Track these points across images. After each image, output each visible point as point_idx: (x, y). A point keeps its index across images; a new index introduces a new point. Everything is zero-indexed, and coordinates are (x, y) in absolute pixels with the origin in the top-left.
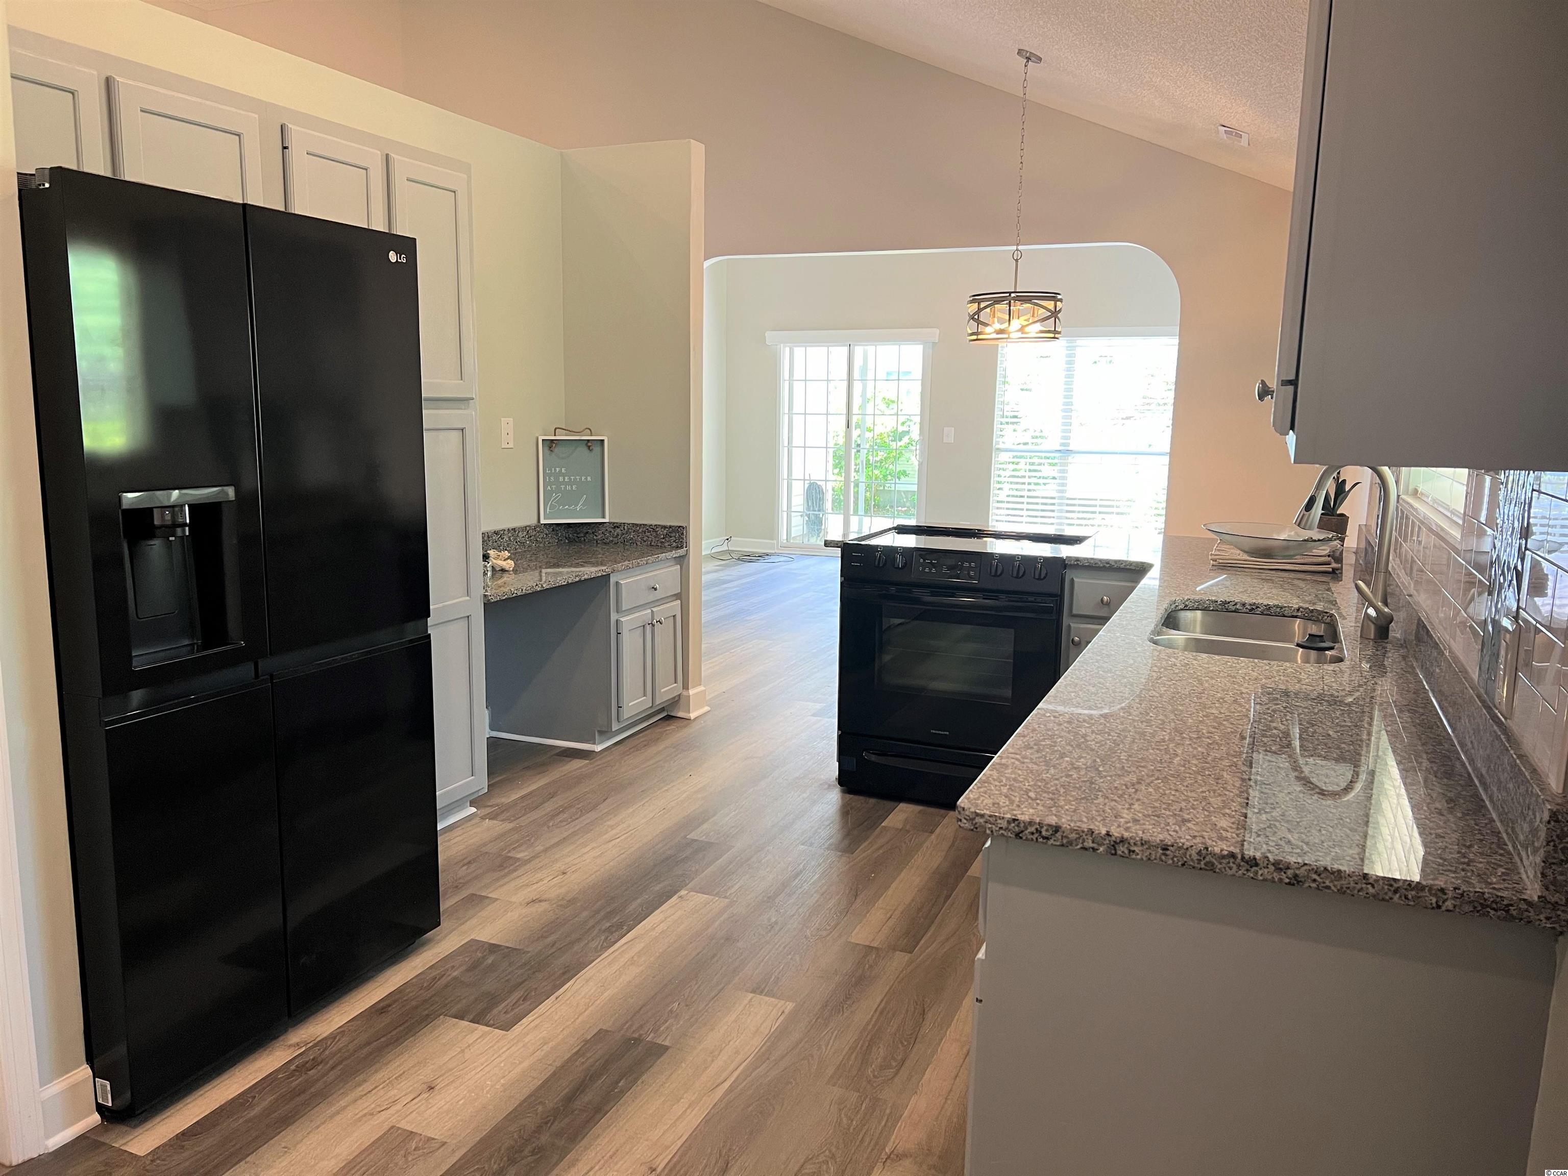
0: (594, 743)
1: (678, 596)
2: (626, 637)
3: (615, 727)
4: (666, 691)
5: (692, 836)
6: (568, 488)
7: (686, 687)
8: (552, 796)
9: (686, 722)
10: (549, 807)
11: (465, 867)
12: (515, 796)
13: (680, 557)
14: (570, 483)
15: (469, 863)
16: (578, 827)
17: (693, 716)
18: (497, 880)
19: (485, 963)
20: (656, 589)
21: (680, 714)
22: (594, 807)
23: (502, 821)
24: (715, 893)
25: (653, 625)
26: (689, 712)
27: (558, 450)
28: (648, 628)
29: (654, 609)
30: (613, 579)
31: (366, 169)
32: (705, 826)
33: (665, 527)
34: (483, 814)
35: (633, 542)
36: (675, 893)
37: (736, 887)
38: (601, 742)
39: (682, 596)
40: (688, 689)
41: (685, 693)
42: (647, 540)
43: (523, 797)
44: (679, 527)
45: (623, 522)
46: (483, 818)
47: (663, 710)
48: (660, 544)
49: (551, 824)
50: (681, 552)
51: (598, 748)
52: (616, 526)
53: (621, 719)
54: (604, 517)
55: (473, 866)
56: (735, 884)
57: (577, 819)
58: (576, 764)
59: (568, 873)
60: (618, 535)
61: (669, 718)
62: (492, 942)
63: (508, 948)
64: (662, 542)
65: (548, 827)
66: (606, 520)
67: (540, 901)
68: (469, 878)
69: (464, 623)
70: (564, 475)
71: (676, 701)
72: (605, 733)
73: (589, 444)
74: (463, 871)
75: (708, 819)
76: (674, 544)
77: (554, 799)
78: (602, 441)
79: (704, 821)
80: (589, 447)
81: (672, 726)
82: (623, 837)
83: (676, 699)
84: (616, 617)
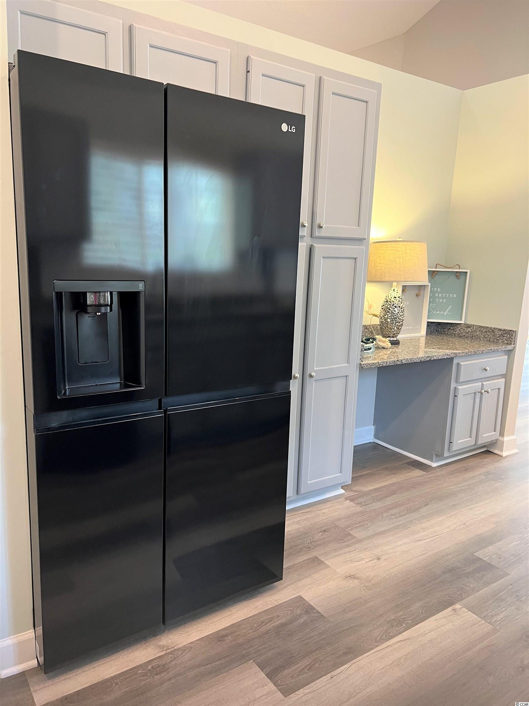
0: (432, 461)
1: (504, 376)
2: (460, 399)
3: (446, 454)
4: (486, 436)
5: (479, 554)
6: (441, 301)
7: (502, 434)
8: (393, 493)
9: (500, 457)
10: (389, 501)
11: (321, 534)
12: (371, 487)
13: (508, 350)
14: (442, 298)
15: (325, 531)
16: (401, 523)
17: (504, 454)
18: (335, 550)
19: (299, 621)
20: (486, 370)
21: (496, 451)
22: (416, 510)
23: (357, 504)
24: (483, 615)
25: (482, 393)
26: (502, 451)
27: (437, 278)
28: (478, 395)
29: (484, 383)
30: (455, 361)
31: (303, 86)
32: (490, 548)
33: (500, 330)
34: (348, 495)
35: (478, 338)
36: (452, 604)
37: (502, 616)
38: (436, 461)
39: (507, 376)
40: (503, 436)
41: (501, 438)
42: (487, 337)
43: (375, 489)
44: (511, 331)
45: (473, 324)
46: (346, 499)
47: (485, 446)
48: (495, 341)
49: (385, 515)
50: (509, 347)
51: (434, 465)
52: (468, 326)
53: (451, 451)
54: (461, 320)
55: (326, 533)
56: (502, 612)
57: (403, 516)
58: (417, 473)
59: (381, 560)
60: (469, 332)
61: (488, 452)
62: (312, 604)
63: (318, 612)
64: (497, 340)
65: (382, 517)
66: (462, 322)
67: (354, 578)
68: (318, 543)
69: (343, 380)
70: (439, 293)
71: (494, 443)
72: (440, 456)
73: (458, 275)
74: (318, 536)
75: (495, 543)
76: (506, 342)
77: (394, 496)
78: (467, 272)
79: (491, 543)
80: (457, 276)
81: (488, 459)
82: (428, 540)
83: (494, 442)
84: (455, 386)
